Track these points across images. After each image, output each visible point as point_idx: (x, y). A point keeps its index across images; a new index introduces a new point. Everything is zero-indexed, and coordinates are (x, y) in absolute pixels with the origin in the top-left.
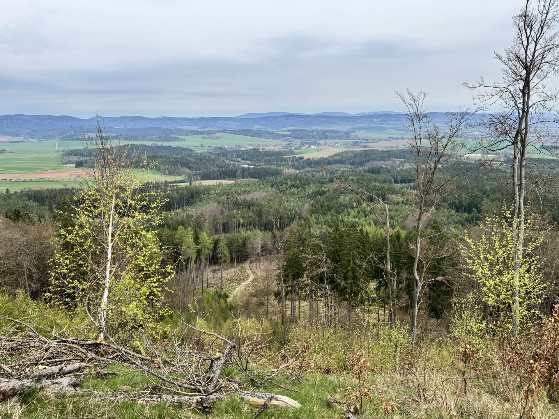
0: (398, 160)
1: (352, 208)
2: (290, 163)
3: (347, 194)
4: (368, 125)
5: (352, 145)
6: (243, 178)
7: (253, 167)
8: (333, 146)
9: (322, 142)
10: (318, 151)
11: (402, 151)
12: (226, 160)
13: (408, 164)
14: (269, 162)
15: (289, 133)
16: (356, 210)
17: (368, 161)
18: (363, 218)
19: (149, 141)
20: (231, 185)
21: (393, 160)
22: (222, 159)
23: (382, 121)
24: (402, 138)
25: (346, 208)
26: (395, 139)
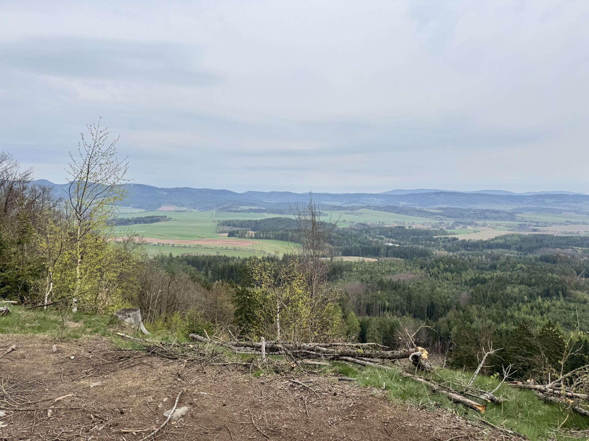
0: (580, 248)
1: (523, 302)
2: (441, 244)
3: (516, 285)
4: (537, 206)
5: (518, 228)
6: (387, 256)
7: (397, 245)
8: (494, 228)
9: (480, 222)
10: (475, 232)
11: (584, 238)
12: (368, 237)
14: (416, 241)
15: (440, 211)
16: (529, 305)
17: (540, 247)
18: (540, 316)
19: (295, 215)
20: (374, 263)
21: (573, 249)
22: (364, 235)
23: (557, 202)
24: (584, 223)
25: (515, 301)
26: (575, 224)
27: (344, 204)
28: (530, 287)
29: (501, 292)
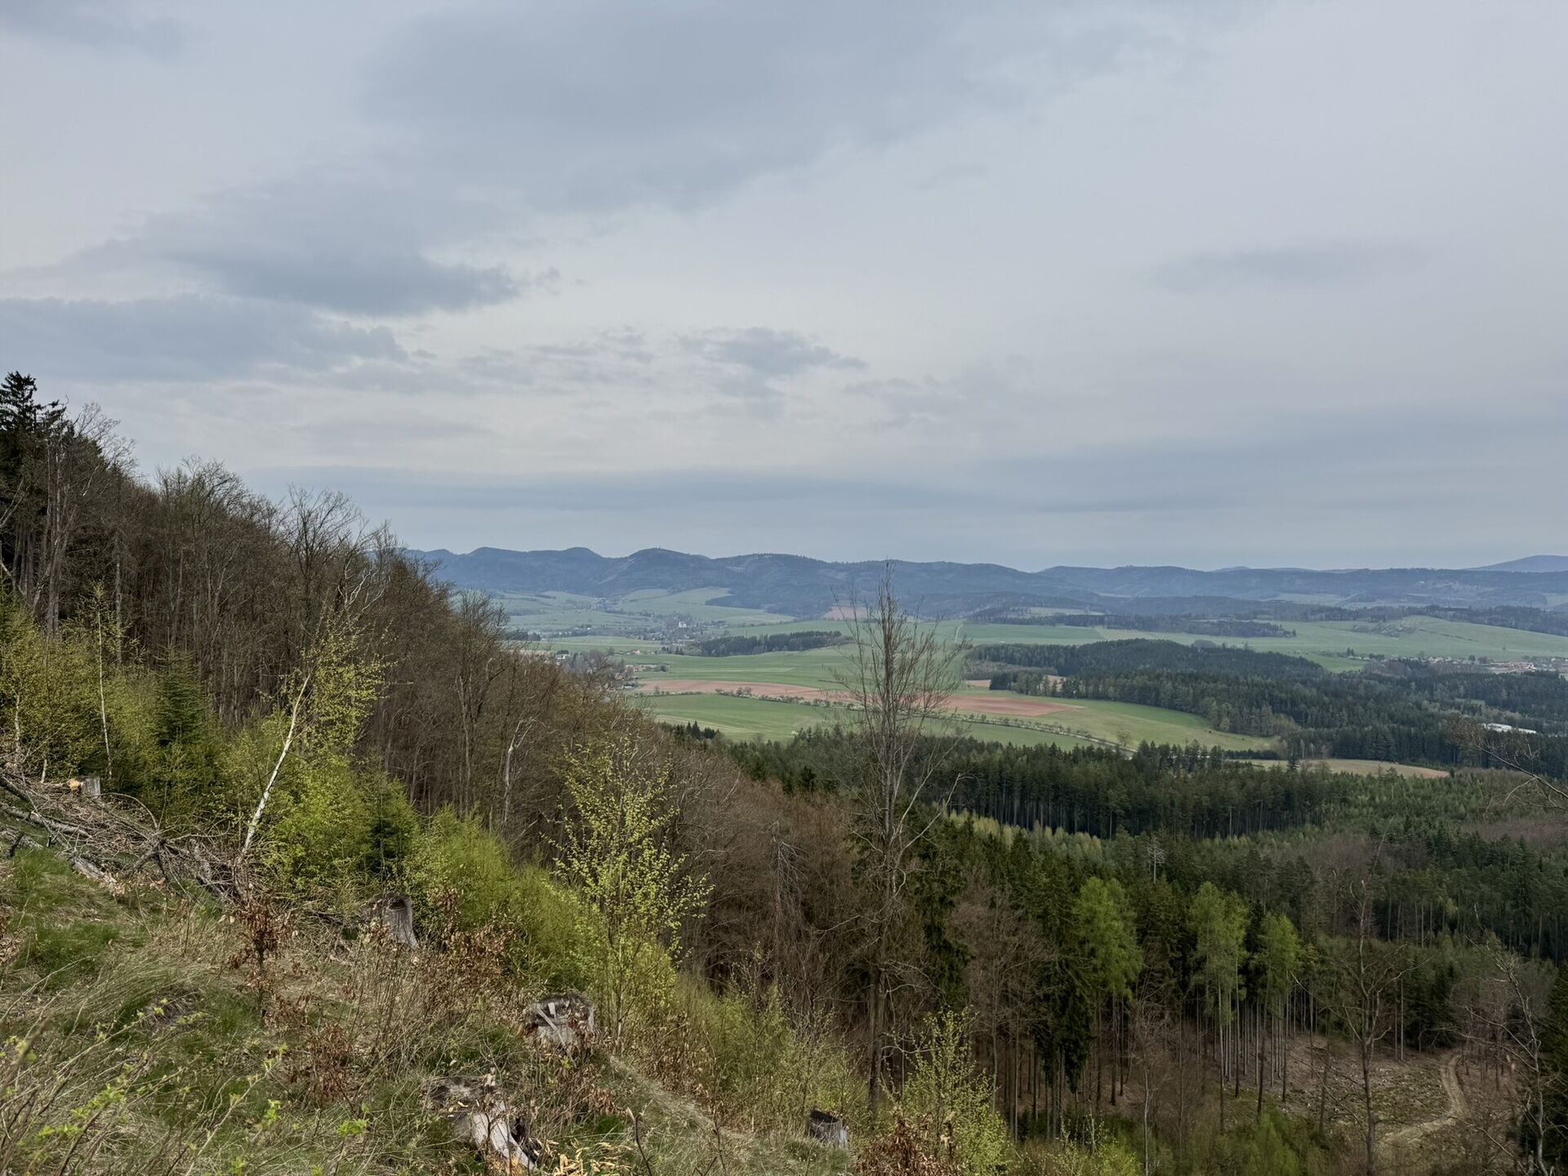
7: (1528, 732)
12: (1425, 703)
19: (1190, 632)
22: (1413, 697)
27: (1353, 600)
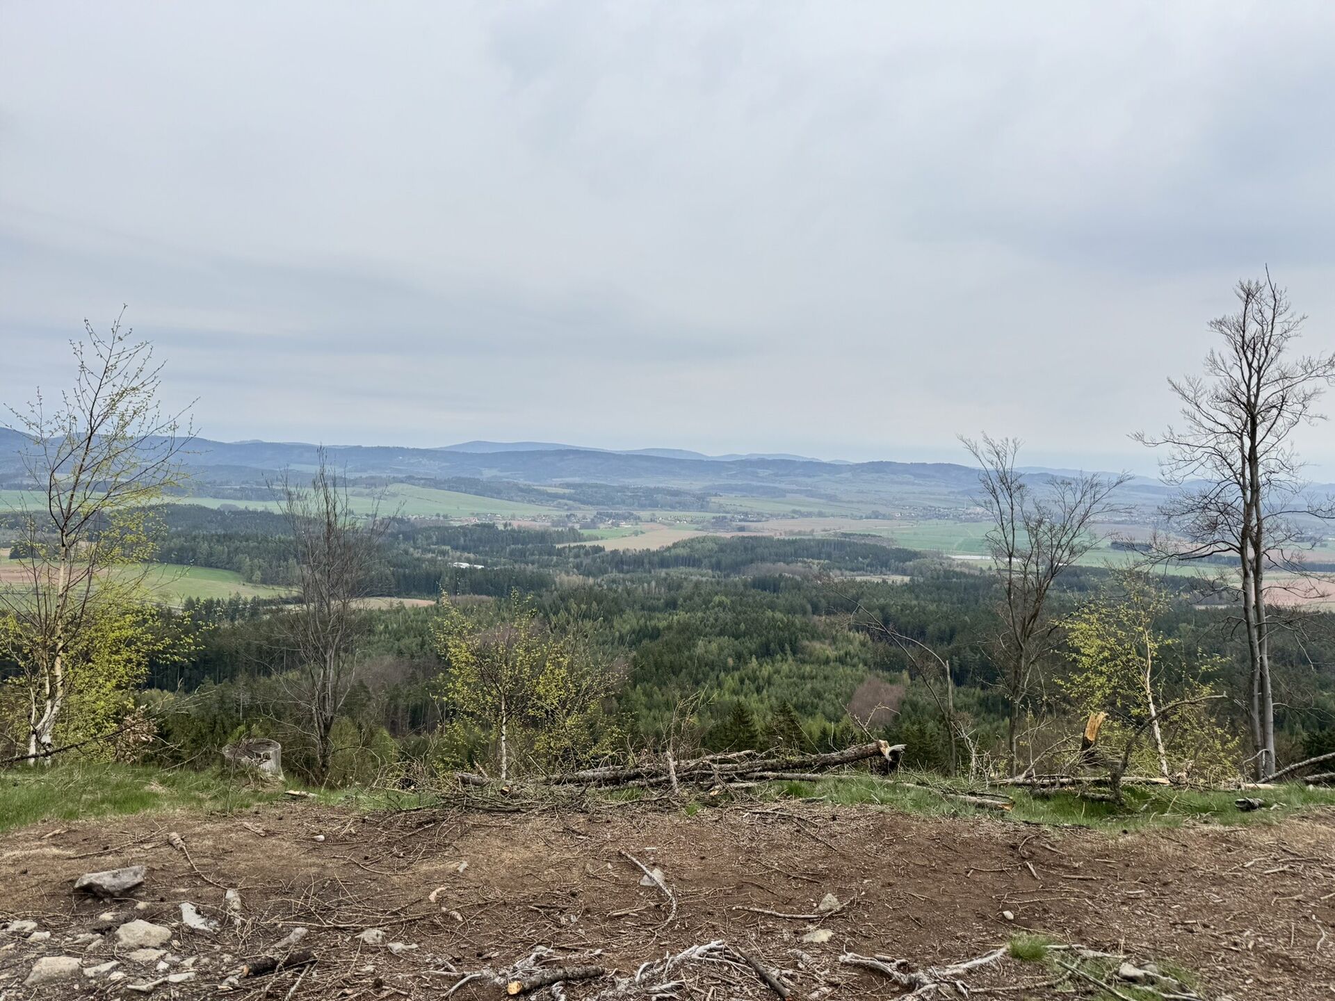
0: (816, 561)
1: (727, 670)
2: (571, 560)
3: (713, 637)
4: (745, 482)
5: (713, 524)
6: (456, 593)
7: (480, 567)
8: (670, 525)
9: (645, 514)
10: (636, 534)
11: (822, 543)
12: (412, 549)
13: (838, 572)
14: (521, 556)
15: (567, 491)
16: (737, 675)
17: (752, 561)
18: (755, 695)
19: (215, 497)
20: (426, 610)
21: (805, 563)
23: (776, 475)
24: (821, 515)
25: (713, 669)
26: (806, 516)
27: (350, 471)
28: (737, 639)
29: (687, 653)
